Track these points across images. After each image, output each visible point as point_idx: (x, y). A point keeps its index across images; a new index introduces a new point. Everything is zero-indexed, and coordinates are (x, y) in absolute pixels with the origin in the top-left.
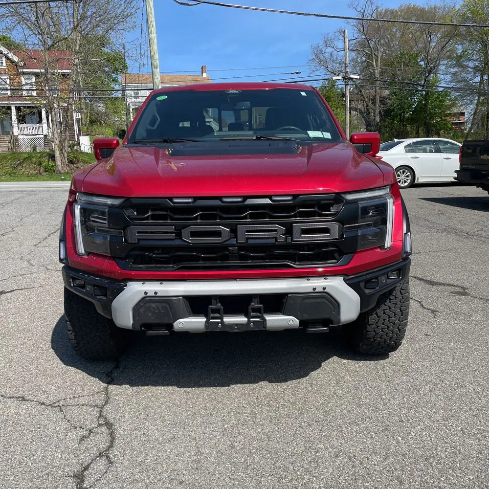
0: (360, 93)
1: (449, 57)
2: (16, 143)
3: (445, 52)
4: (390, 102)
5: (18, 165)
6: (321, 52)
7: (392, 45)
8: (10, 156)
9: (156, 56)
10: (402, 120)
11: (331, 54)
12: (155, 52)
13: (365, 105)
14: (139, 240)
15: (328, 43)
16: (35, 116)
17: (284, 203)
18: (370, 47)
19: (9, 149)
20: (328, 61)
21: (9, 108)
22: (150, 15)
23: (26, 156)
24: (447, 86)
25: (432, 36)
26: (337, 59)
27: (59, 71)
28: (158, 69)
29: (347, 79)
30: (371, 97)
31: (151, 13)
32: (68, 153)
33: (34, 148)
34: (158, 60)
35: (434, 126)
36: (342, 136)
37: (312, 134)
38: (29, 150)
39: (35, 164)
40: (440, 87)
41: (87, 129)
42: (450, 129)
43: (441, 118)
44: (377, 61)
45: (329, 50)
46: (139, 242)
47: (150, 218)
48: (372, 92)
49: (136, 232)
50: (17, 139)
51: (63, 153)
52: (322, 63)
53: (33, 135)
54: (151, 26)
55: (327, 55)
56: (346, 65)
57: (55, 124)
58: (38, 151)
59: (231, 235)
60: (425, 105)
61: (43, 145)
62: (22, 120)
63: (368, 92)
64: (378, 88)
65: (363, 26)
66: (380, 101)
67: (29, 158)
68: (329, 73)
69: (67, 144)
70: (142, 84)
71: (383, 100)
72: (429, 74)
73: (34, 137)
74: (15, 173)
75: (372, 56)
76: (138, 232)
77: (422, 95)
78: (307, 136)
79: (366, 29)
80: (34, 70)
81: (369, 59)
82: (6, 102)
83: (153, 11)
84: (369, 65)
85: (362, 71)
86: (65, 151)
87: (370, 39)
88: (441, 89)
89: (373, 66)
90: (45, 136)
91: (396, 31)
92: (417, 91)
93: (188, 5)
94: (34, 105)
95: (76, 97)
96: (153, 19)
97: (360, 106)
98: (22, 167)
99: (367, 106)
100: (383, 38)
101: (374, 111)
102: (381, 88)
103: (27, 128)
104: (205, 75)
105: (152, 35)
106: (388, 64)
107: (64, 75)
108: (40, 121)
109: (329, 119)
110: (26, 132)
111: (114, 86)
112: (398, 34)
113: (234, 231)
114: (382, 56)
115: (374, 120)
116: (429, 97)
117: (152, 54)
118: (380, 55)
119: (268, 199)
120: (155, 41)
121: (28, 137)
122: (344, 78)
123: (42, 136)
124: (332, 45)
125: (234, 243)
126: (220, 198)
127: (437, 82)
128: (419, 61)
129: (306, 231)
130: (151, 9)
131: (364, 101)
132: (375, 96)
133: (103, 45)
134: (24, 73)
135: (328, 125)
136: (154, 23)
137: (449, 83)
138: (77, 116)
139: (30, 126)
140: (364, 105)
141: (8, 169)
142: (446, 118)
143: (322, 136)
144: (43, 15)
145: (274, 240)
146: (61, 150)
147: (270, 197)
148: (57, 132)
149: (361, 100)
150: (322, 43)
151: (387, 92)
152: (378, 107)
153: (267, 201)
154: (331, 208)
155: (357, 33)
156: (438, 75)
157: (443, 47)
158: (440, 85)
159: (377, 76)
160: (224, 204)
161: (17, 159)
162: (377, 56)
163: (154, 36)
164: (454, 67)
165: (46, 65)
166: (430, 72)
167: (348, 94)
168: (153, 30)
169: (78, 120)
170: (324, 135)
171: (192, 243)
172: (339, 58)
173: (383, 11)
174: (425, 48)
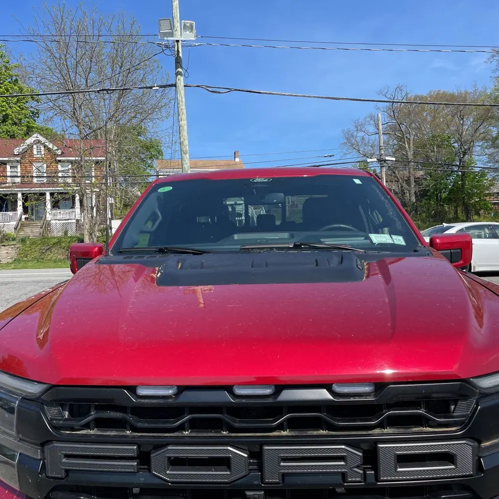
0: (393, 175)
1: (484, 139)
2: (48, 228)
3: (478, 135)
4: (425, 183)
5: (47, 250)
6: (352, 136)
7: (423, 128)
8: (40, 242)
9: (186, 142)
10: (439, 200)
11: (363, 139)
12: (185, 138)
13: (400, 186)
14: (67, 471)
15: (359, 128)
16: (69, 202)
17: (357, 399)
18: (402, 131)
19: (40, 234)
20: (360, 144)
21: (43, 194)
22: (181, 102)
23: (56, 240)
24: (484, 166)
25: (464, 120)
26: (368, 142)
27: (94, 158)
28: (188, 155)
29: (382, 160)
30: (405, 178)
31: (182, 101)
32: (98, 237)
33: (66, 233)
34: (187, 146)
35: (474, 206)
36: (420, 241)
37: (376, 238)
38: (60, 234)
39: (63, 249)
40: (477, 167)
41: (121, 212)
42: (491, 209)
43: (480, 198)
44: (409, 144)
45: (361, 134)
46: (67, 476)
47: (92, 425)
48: (406, 173)
49: (63, 456)
50: (49, 224)
51: (92, 238)
52: (354, 146)
53: (66, 220)
54: (181, 114)
55: (358, 139)
56: (381, 148)
57: (86, 209)
58: (69, 235)
59: (250, 464)
60: (463, 185)
61: (74, 229)
62: (55, 205)
63: (403, 173)
64: (411, 170)
65: (393, 111)
66: (415, 181)
67: (59, 242)
68: (361, 156)
69: (97, 228)
70: (174, 169)
71: (417, 181)
72: (464, 155)
73: (67, 222)
74: (42, 259)
75: (404, 139)
76: (67, 456)
77: (458, 176)
78: (368, 241)
79: (396, 115)
80: (68, 158)
81: (401, 141)
82: (39, 189)
83: (184, 100)
84: (402, 148)
85: (394, 153)
86: (95, 235)
87: (401, 124)
88: (477, 170)
89: (405, 148)
90: (78, 220)
91: (427, 115)
92: (452, 172)
93: (220, 93)
94: (66, 191)
95: (110, 183)
96: (184, 107)
97: (394, 187)
98: (51, 252)
99: (402, 187)
100: (413, 122)
101: (409, 191)
102: (414, 169)
103: (60, 213)
104: (237, 160)
105: (183, 122)
106: (421, 146)
107: (97, 162)
108: (73, 207)
109: (399, 217)
110: (59, 217)
111: (149, 171)
112: (429, 119)
113: (257, 455)
114: (414, 138)
115: (410, 200)
116: (466, 177)
117: (182, 140)
118: (412, 137)
119: (325, 391)
120: (186, 127)
121: (60, 222)
122: (379, 160)
123: (74, 221)
124: (363, 130)
125: (256, 483)
126: (229, 389)
127: (473, 163)
128: (452, 142)
129: (404, 460)
130: (182, 98)
131: (398, 181)
132: (410, 177)
133: (139, 134)
134: (60, 161)
135: (399, 225)
136: (185, 111)
137: (486, 164)
138: (111, 200)
139: (62, 211)
140: (398, 186)
141: (37, 254)
142: (485, 198)
143: (390, 241)
144: (80, 107)
145: (340, 477)
146: (91, 234)
147: (328, 387)
148: (88, 217)
149: (395, 181)
150: (353, 128)
151: (421, 173)
152: (413, 188)
153: (323, 394)
154: (452, 407)
155: (388, 118)
156: (473, 156)
157: (477, 129)
158: (476, 166)
159: (411, 157)
160: (237, 400)
161: (47, 245)
162: (409, 139)
163: (184, 123)
164: (490, 148)
165: (80, 153)
166: (465, 153)
167: (384, 176)
168: (184, 117)
169: (111, 205)
170: (395, 240)
171: (172, 483)
172: (371, 142)
173: (413, 97)
174: (457, 131)
